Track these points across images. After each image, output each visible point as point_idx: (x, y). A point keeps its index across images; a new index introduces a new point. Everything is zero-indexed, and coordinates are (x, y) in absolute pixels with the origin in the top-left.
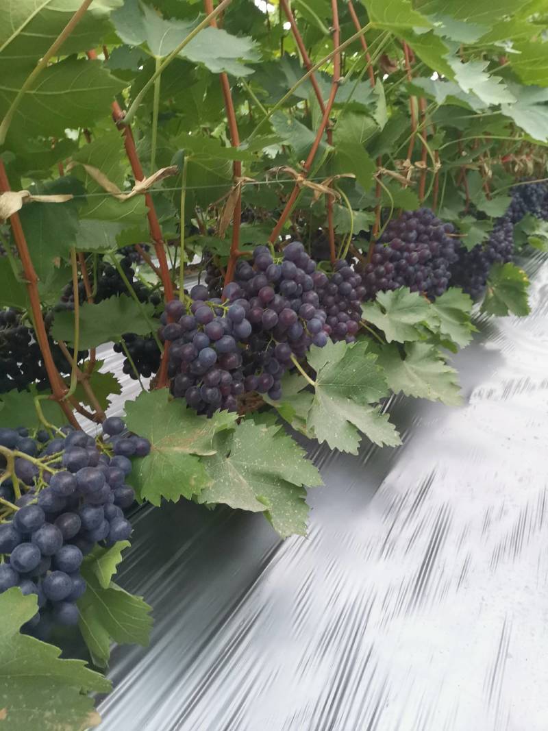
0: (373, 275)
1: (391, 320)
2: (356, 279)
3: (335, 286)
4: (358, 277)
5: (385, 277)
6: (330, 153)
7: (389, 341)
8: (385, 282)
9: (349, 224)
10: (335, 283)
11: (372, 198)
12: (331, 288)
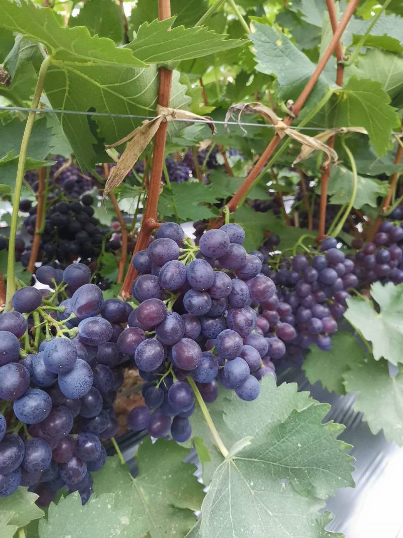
0: (372, 258)
1: (385, 324)
2: (346, 266)
3: (314, 272)
4: (350, 263)
5: (388, 263)
6: (334, 95)
7: (377, 358)
8: (386, 270)
9: (350, 193)
10: (316, 268)
11: (388, 163)
12: (309, 274)
